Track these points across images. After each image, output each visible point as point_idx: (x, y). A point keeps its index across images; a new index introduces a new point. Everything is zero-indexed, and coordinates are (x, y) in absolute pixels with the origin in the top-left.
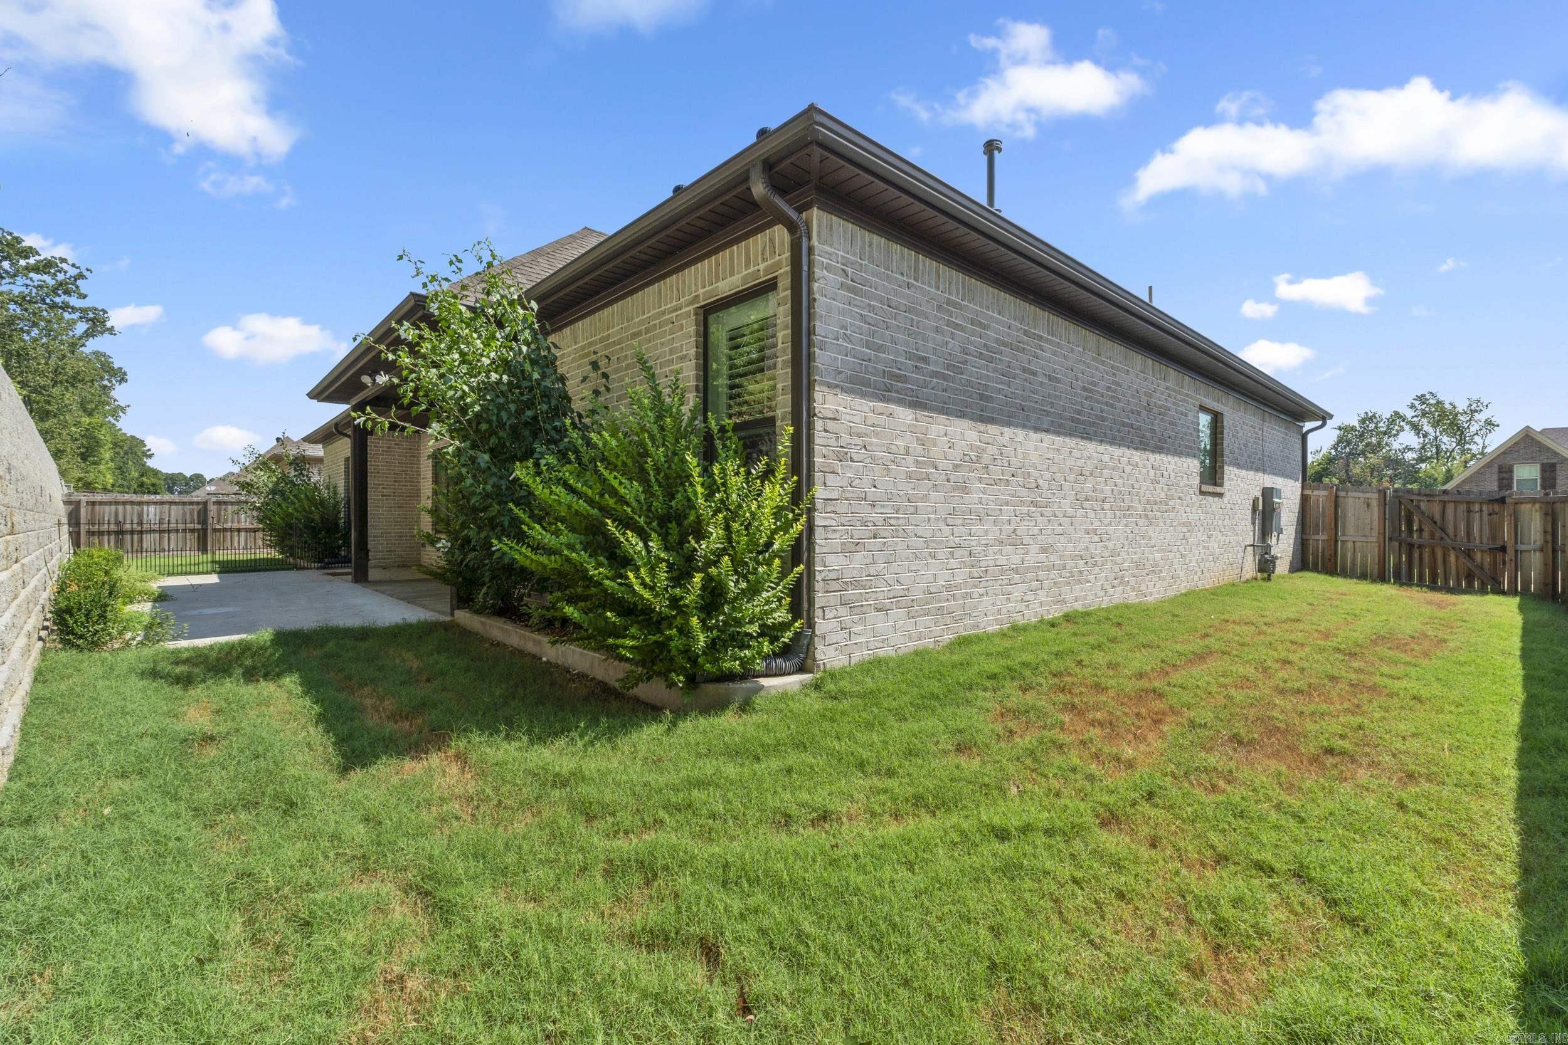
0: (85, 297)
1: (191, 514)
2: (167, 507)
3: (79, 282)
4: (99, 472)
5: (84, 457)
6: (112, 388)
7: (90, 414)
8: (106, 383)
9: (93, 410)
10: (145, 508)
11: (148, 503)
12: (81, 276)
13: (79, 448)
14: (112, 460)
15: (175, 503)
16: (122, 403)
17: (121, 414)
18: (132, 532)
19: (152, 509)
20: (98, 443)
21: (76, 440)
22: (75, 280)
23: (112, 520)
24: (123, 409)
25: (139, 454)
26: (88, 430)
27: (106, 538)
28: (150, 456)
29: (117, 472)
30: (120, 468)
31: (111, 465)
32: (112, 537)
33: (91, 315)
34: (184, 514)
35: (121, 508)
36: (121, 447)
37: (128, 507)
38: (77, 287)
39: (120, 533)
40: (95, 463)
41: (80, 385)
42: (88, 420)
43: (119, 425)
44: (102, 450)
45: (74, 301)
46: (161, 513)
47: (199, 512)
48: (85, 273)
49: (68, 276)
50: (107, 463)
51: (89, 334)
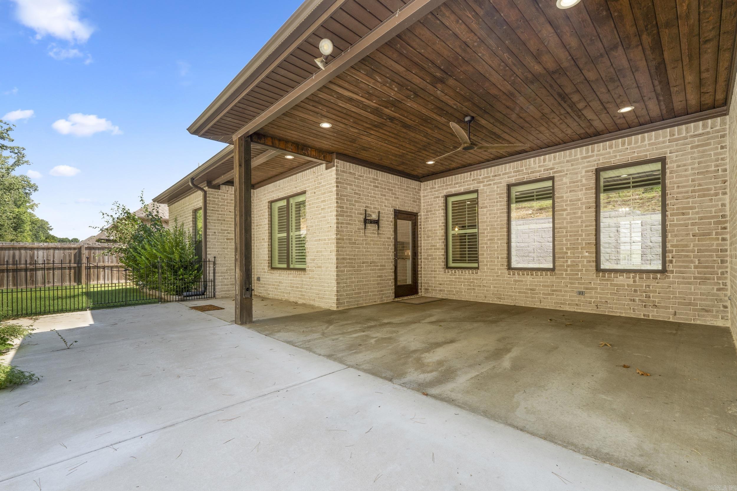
0: (13, 141)
1: (70, 256)
2: (51, 251)
3: (9, 132)
4: (24, 236)
5: (15, 229)
6: (30, 194)
7: (19, 207)
8: (27, 191)
9: (20, 205)
10: (36, 252)
11: (38, 249)
12: (10, 129)
13: (12, 224)
14: (31, 231)
15: (58, 249)
16: (36, 202)
17: (35, 207)
18: (26, 270)
19: (41, 252)
20: (23, 222)
21: (10, 219)
22: (7, 131)
23: (11, 261)
24: (37, 205)
25: (46, 228)
26: (17, 215)
27: (5, 274)
28: (51, 230)
29: (34, 237)
30: (35, 235)
31: (30, 233)
32: (11, 274)
33: (16, 151)
34: (65, 256)
35: (17, 252)
36: (36, 224)
37: (23, 252)
38: (8, 135)
39: (16, 271)
40: (21, 232)
41: (13, 192)
42: (17, 210)
43: (34, 213)
44: (25, 225)
45: (6, 143)
46: (47, 255)
47: (75, 255)
48: (12, 127)
49: (3, 129)
50: (28, 232)
51: (17, 163)
